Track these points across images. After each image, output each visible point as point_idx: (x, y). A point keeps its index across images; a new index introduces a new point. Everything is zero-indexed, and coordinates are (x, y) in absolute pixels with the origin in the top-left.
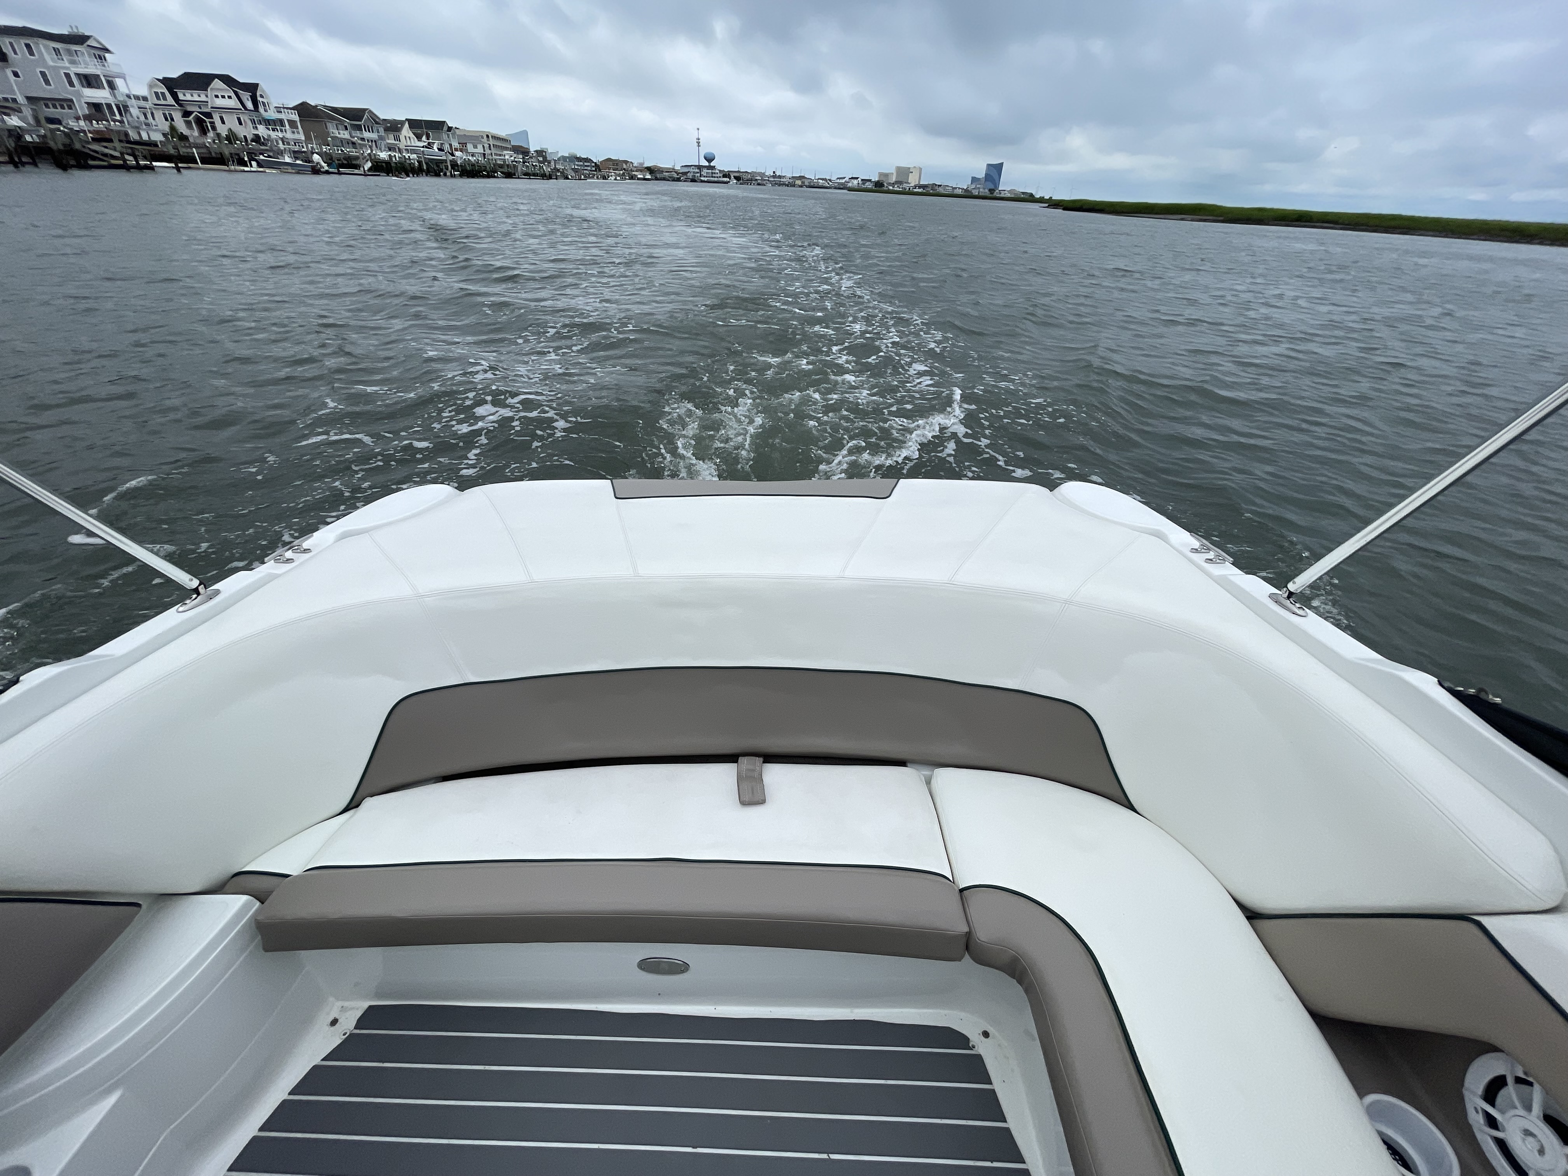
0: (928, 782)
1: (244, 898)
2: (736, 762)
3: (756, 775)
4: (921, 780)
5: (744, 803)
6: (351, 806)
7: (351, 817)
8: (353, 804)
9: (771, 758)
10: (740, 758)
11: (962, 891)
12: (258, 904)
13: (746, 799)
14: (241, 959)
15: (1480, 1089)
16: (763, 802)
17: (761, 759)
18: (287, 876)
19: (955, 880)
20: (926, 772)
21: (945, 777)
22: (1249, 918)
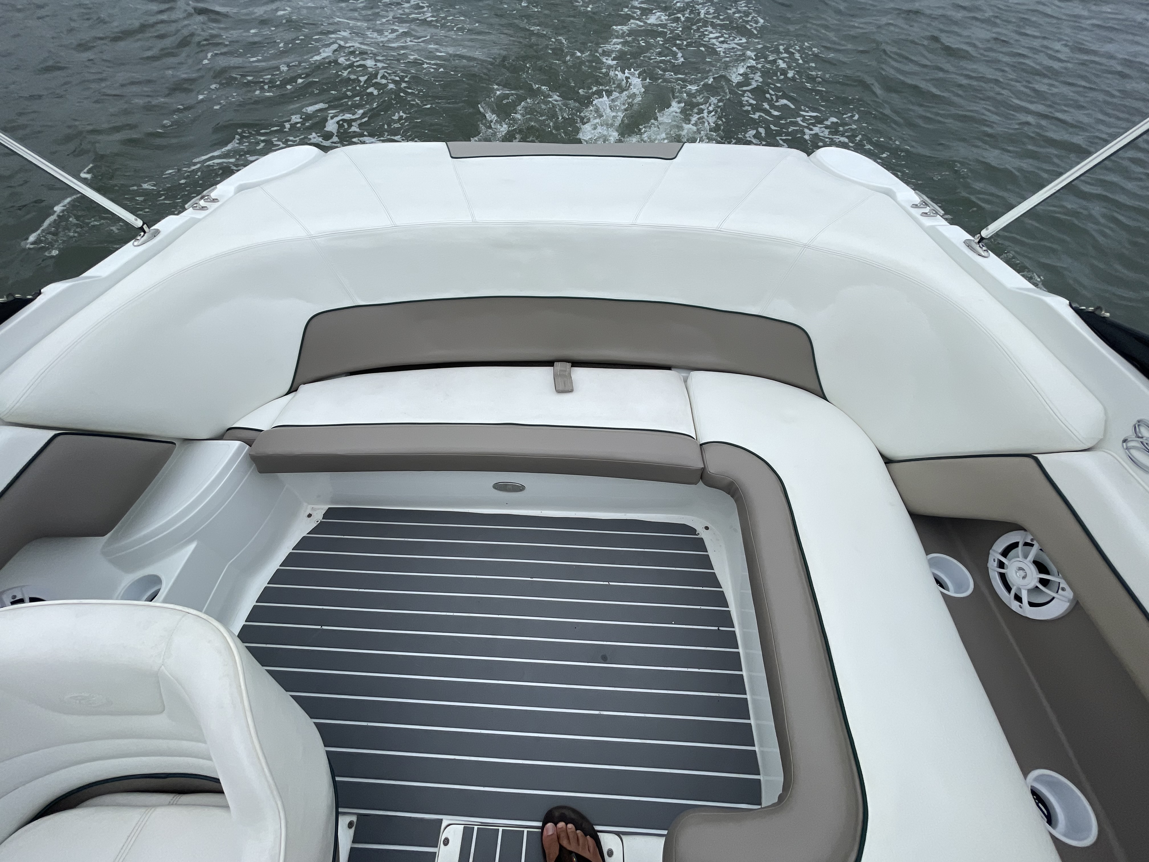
0: (685, 381)
1: (238, 443)
2: (553, 366)
3: (567, 373)
4: (681, 379)
5: (559, 391)
6: (292, 390)
7: (294, 397)
8: (293, 389)
9: (577, 363)
10: (555, 363)
11: (701, 445)
12: (248, 446)
13: (561, 388)
14: (246, 478)
15: (1001, 550)
16: (571, 391)
17: (570, 364)
18: (261, 431)
19: (698, 437)
20: (684, 374)
21: (697, 377)
22: (886, 463)
